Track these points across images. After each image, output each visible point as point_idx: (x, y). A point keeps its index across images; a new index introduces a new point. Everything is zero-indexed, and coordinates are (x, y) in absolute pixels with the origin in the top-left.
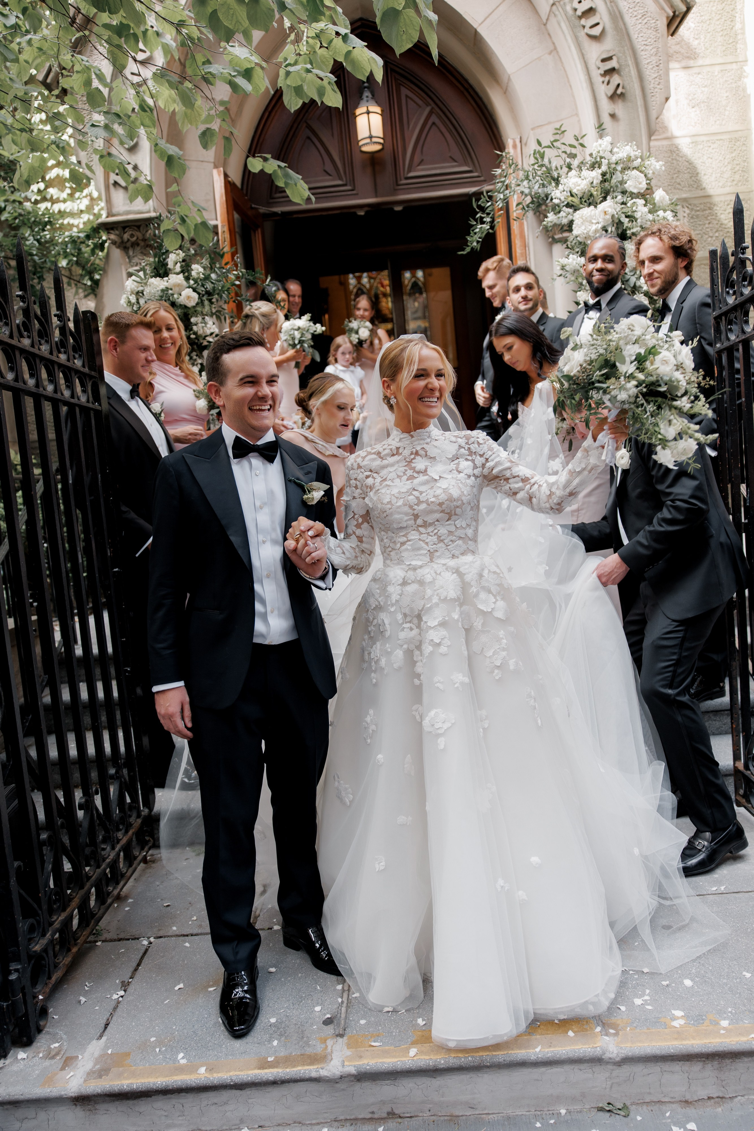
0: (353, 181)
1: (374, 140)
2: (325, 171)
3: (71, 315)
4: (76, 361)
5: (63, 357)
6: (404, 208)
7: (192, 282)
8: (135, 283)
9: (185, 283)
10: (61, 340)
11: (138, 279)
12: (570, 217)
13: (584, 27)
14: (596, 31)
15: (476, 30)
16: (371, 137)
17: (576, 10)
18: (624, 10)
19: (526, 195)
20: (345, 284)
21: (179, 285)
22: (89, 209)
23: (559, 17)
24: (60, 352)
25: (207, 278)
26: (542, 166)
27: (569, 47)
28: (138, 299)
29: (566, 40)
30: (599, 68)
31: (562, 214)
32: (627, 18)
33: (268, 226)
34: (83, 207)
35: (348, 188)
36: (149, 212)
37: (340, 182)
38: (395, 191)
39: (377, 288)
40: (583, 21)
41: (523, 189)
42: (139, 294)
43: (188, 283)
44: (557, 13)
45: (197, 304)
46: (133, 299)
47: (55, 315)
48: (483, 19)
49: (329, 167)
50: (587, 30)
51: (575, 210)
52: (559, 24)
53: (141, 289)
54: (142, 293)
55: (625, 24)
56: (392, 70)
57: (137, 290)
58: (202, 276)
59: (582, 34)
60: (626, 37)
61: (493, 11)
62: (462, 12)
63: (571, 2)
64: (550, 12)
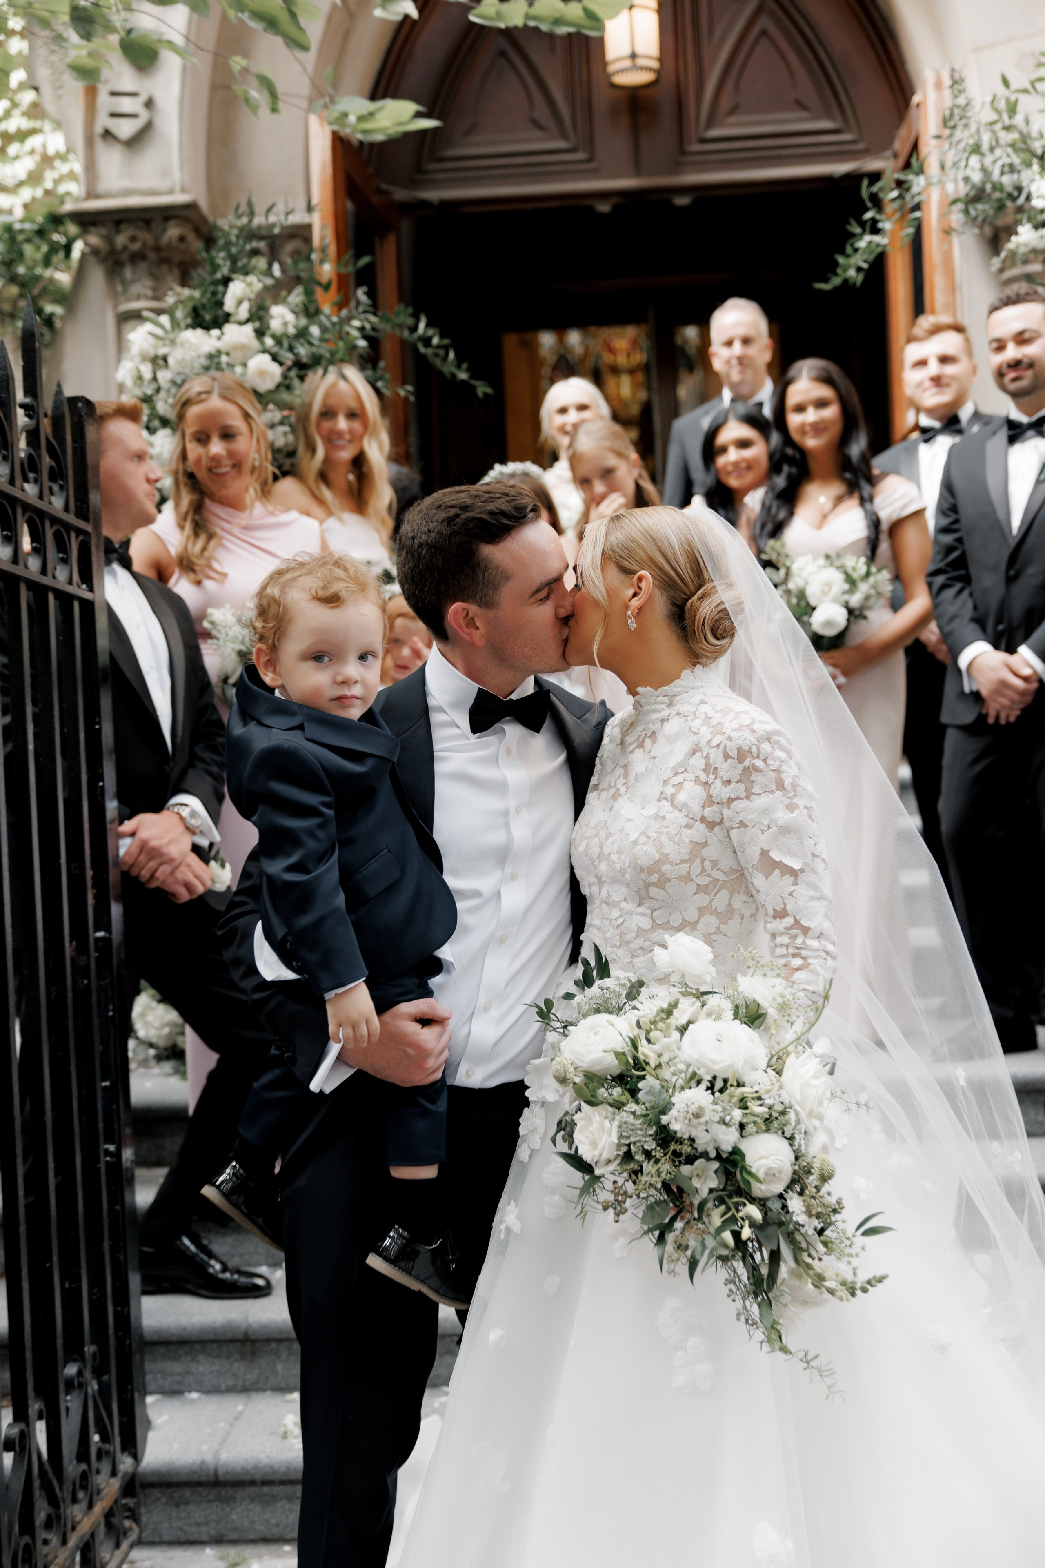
0: (590, 144)
1: (641, 62)
2: (533, 122)
3: (48, 403)
4: (53, 499)
5: (31, 489)
6: (695, 203)
7: (269, 342)
8: (151, 340)
9: (255, 343)
10: (30, 457)
11: (159, 332)
16: (633, 57)
20: (532, 347)
21: (243, 348)
22: (34, 178)
24: (26, 480)
25: (302, 334)
28: (155, 373)
33: (406, 225)
34: (22, 175)
35: (580, 156)
36: (171, 192)
37: (561, 144)
38: (677, 166)
39: (599, 356)
42: (159, 361)
43: (262, 343)
46: (146, 371)
47: (21, 406)
49: (542, 113)
53: (162, 351)
54: (165, 359)
57: (152, 353)
58: (292, 331)
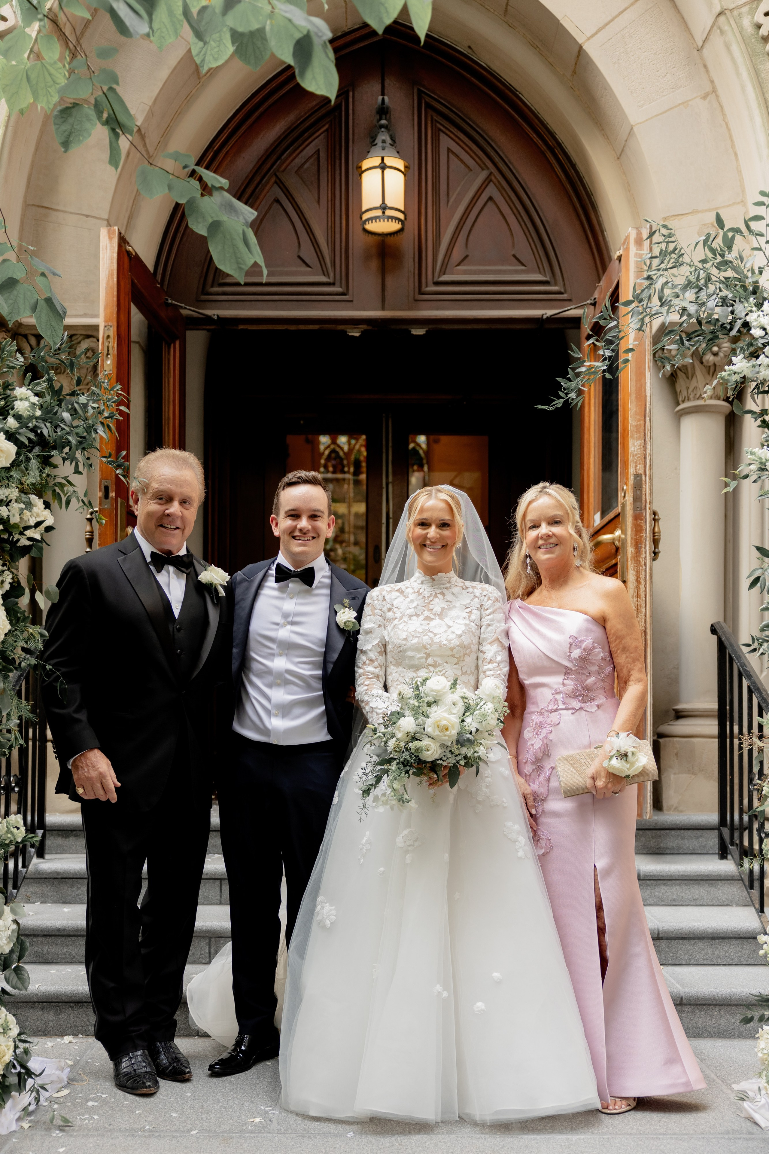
0: (346, 279)
1: (391, 213)
2: (300, 258)
15: (581, 47)
16: (384, 207)
17: (759, 26)
23: (729, 35)
26: (725, 264)
35: (337, 289)
37: (321, 278)
38: (415, 303)
41: (685, 304)
44: (726, 28)
45: (15, 464)
48: (594, 30)
49: (307, 252)
52: (728, 47)
56: (429, 106)
61: (613, 20)
62: (559, 16)
63: (753, 12)
64: (712, 27)
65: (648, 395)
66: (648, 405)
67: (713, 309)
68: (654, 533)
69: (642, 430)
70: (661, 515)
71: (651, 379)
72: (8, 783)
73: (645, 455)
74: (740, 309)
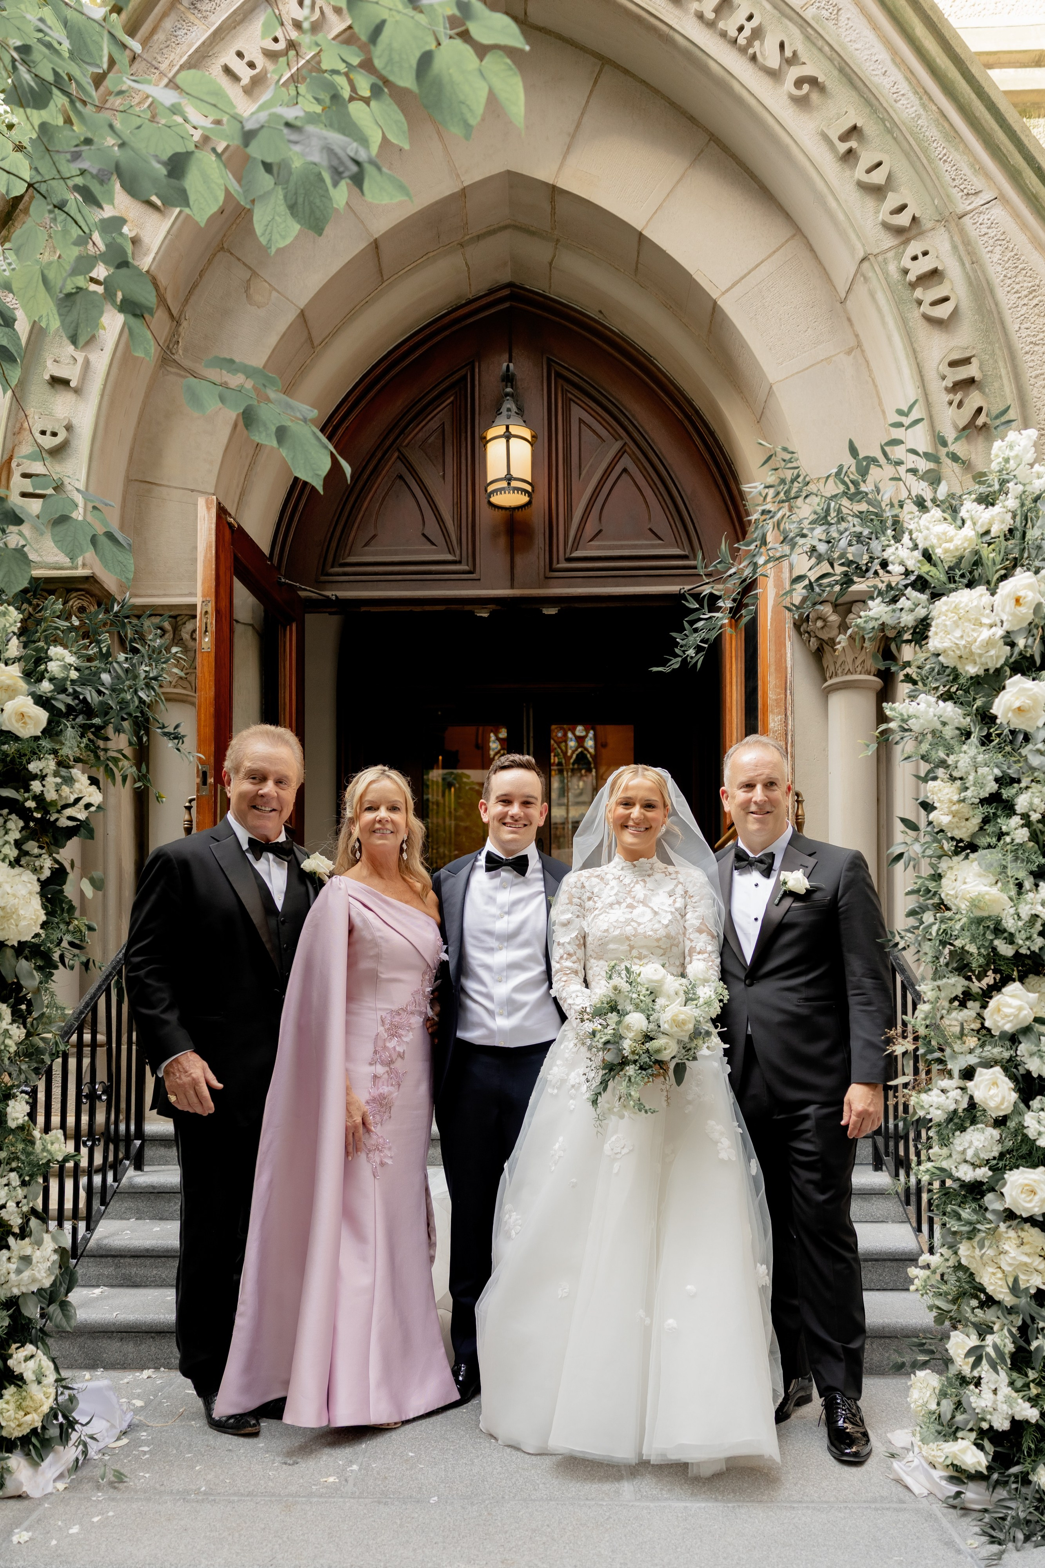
0: (468, 558)
1: (515, 484)
2: (424, 535)
12: (921, 612)
13: (920, 303)
14: (942, 311)
15: (715, 303)
16: (509, 478)
17: (906, 272)
18: (996, 281)
19: (820, 559)
23: (874, 282)
27: (889, 338)
29: (884, 323)
30: (944, 378)
31: (903, 602)
32: (1001, 294)
35: (462, 568)
37: (449, 557)
38: (547, 581)
40: (919, 293)
44: (870, 274)
48: (729, 284)
49: (433, 530)
50: (925, 308)
51: (936, 596)
52: (872, 295)
55: (996, 305)
56: (558, 375)
59: (915, 314)
60: (999, 327)
61: (749, 273)
62: (691, 270)
63: (899, 257)
64: (855, 275)
65: (789, 666)
66: (789, 676)
67: (846, 549)
68: (797, 815)
69: (782, 704)
70: (805, 796)
71: (793, 649)
72: (93, 1090)
73: (786, 731)
74: (875, 545)
